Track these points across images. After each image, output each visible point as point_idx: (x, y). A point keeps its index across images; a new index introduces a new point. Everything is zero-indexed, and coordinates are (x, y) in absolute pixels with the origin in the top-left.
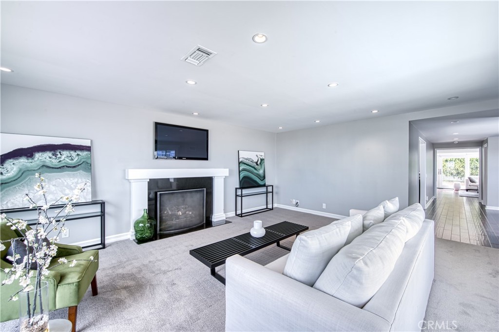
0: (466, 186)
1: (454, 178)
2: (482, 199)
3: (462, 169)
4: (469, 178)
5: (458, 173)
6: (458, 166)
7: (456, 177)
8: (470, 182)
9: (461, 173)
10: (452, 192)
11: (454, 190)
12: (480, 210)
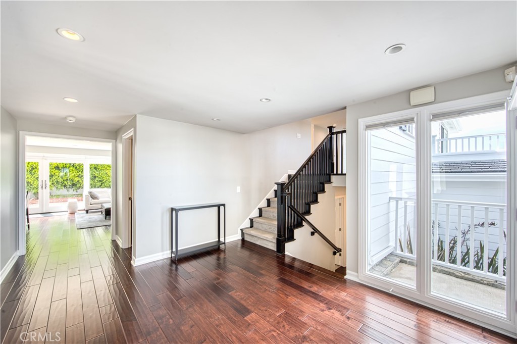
0: (86, 206)
1: (68, 190)
2: (117, 233)
3: (77, 179)
4: (90, 193)
5: (73, 185)
6: (73, 175)
7: (70, 190)
8: (90, 198)
9: (76, 185)
10: (65, 217)
11: (67, 214)
12: (114, 252)
